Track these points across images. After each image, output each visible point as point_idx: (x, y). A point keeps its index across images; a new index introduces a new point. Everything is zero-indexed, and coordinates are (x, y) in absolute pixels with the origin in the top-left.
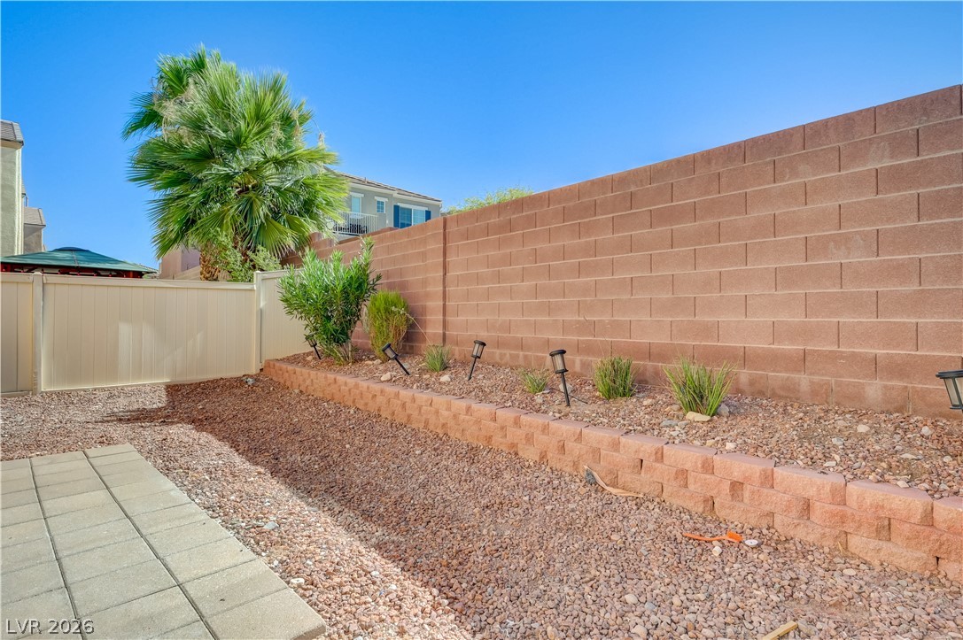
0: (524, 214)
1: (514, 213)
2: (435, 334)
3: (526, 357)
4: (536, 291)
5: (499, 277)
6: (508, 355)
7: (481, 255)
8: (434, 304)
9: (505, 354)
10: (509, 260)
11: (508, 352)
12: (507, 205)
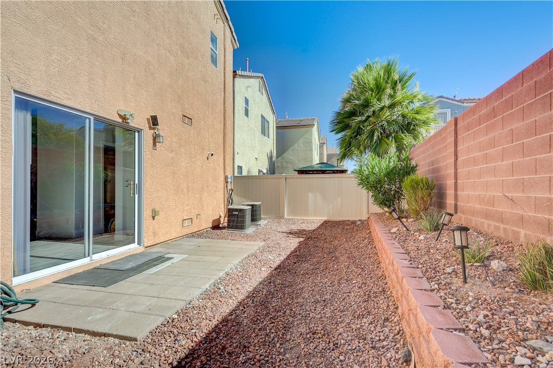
0: (504, 99)
1: (496, 101)
2: (451, 204)
3: (505, 229)
4: (512, 169)
5: (486, 159)
6: (493, 226)
7: (476, 141)
8: (450, 182)
9: (491, 225)
10: (493, 144)
11: (492, 223)
12: (492, 96)
